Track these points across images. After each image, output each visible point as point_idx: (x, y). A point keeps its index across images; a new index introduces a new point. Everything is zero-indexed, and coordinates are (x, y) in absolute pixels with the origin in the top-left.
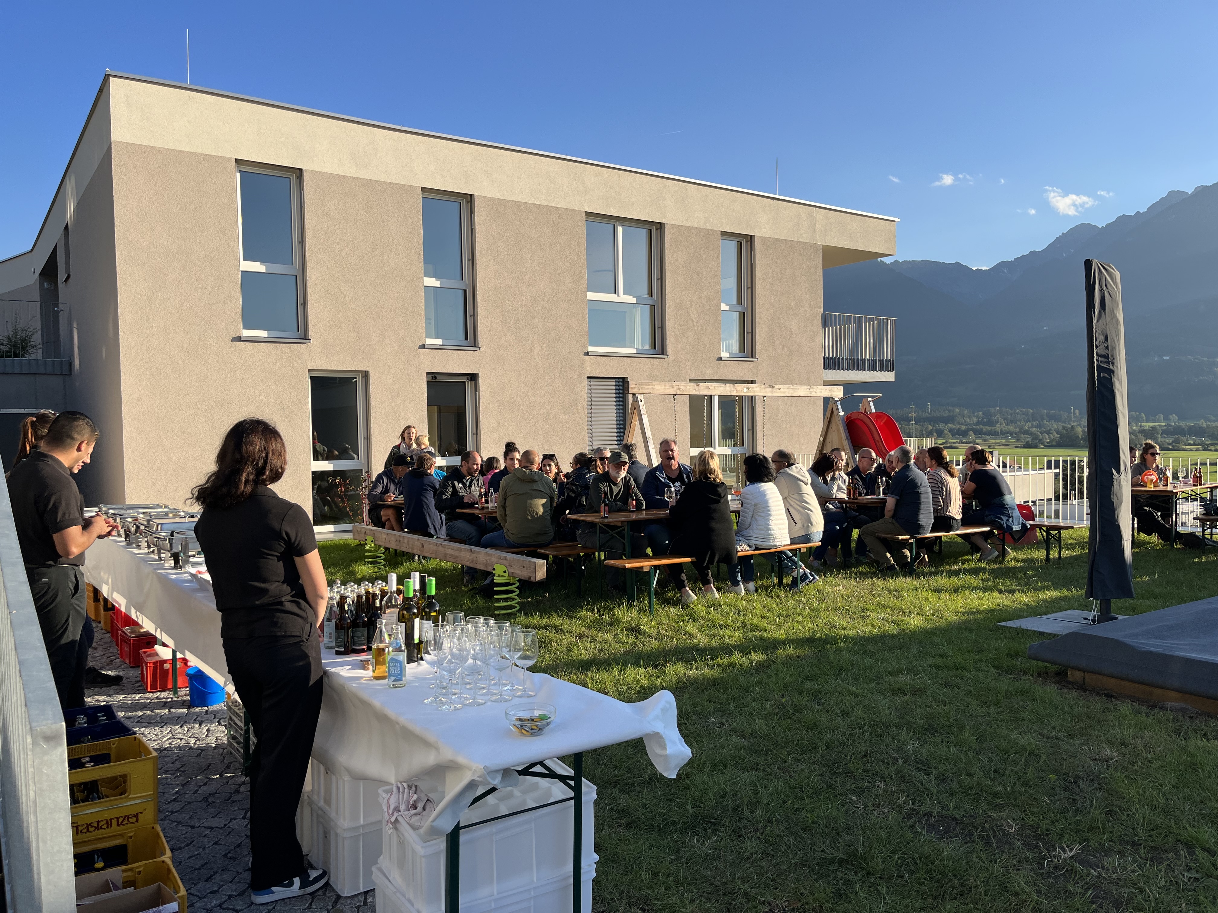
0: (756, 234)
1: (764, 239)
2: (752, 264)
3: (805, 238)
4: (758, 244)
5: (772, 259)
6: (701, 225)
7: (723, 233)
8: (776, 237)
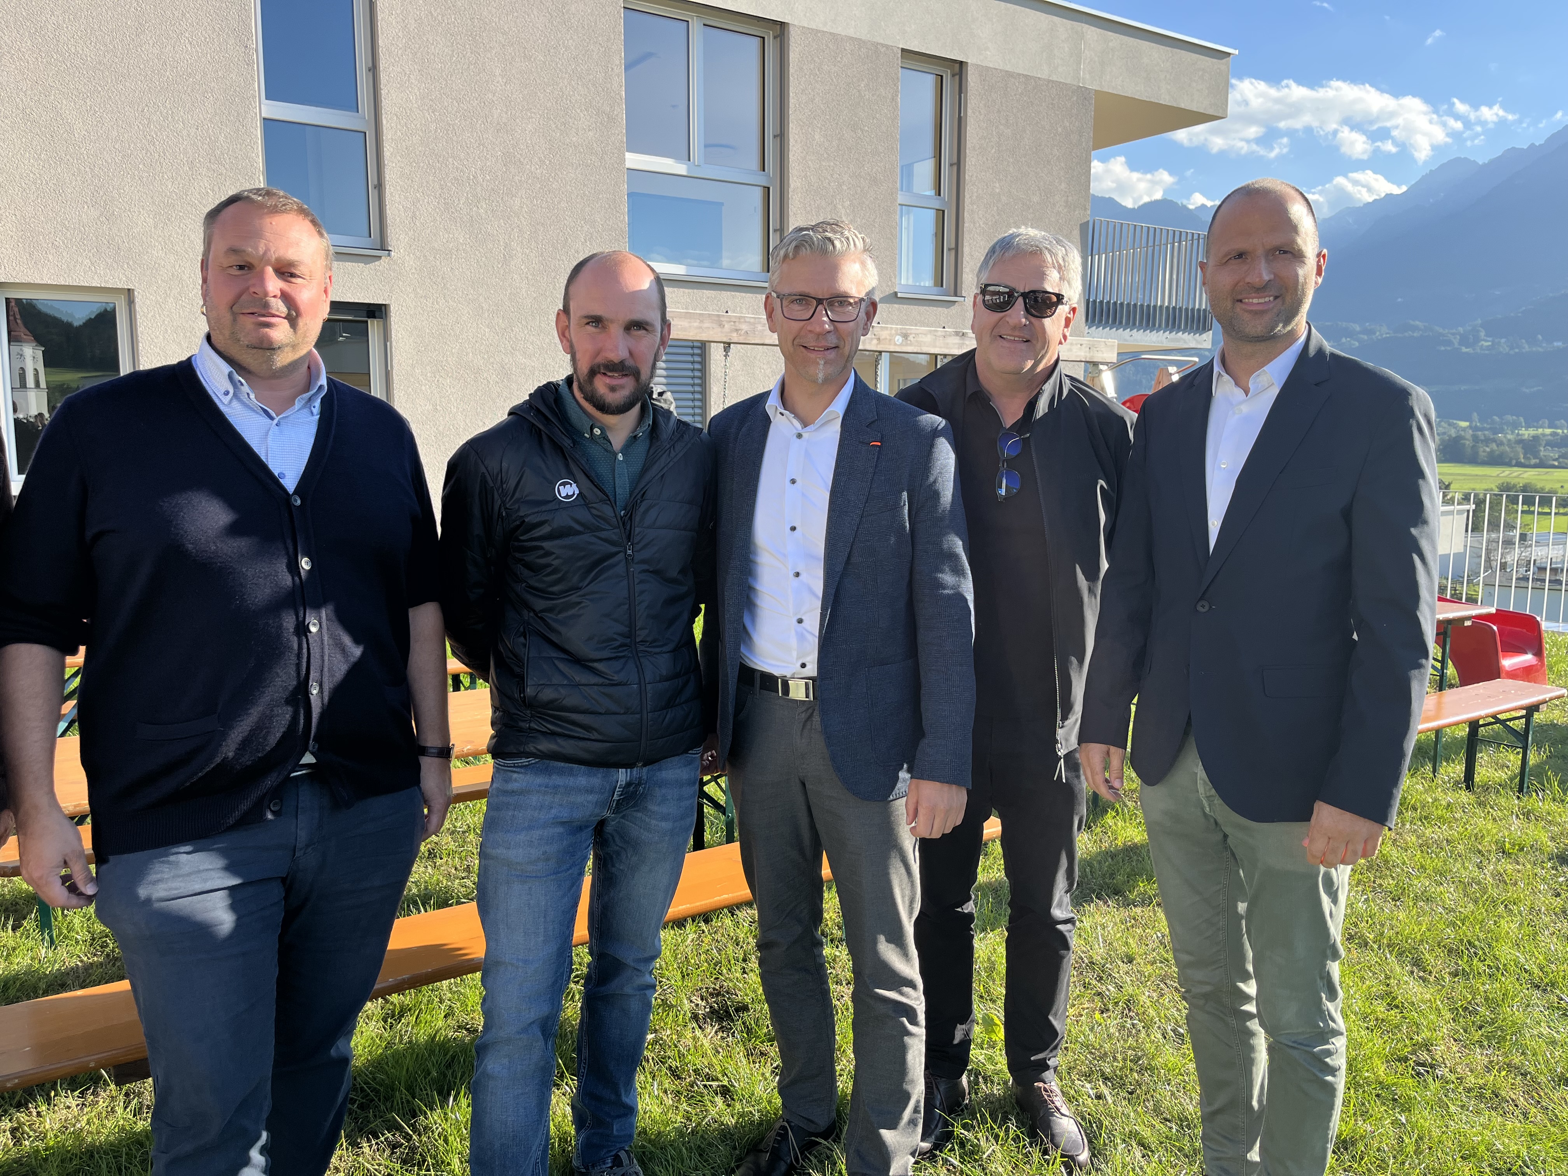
0: (970, 59)
1: (985, 71)
2: (960, 118)
3: (1063, 75)
4: (972, 79)
5: (999, 111)
6: (863, 33)
7: (906, 53)
8: (1008, 68)
